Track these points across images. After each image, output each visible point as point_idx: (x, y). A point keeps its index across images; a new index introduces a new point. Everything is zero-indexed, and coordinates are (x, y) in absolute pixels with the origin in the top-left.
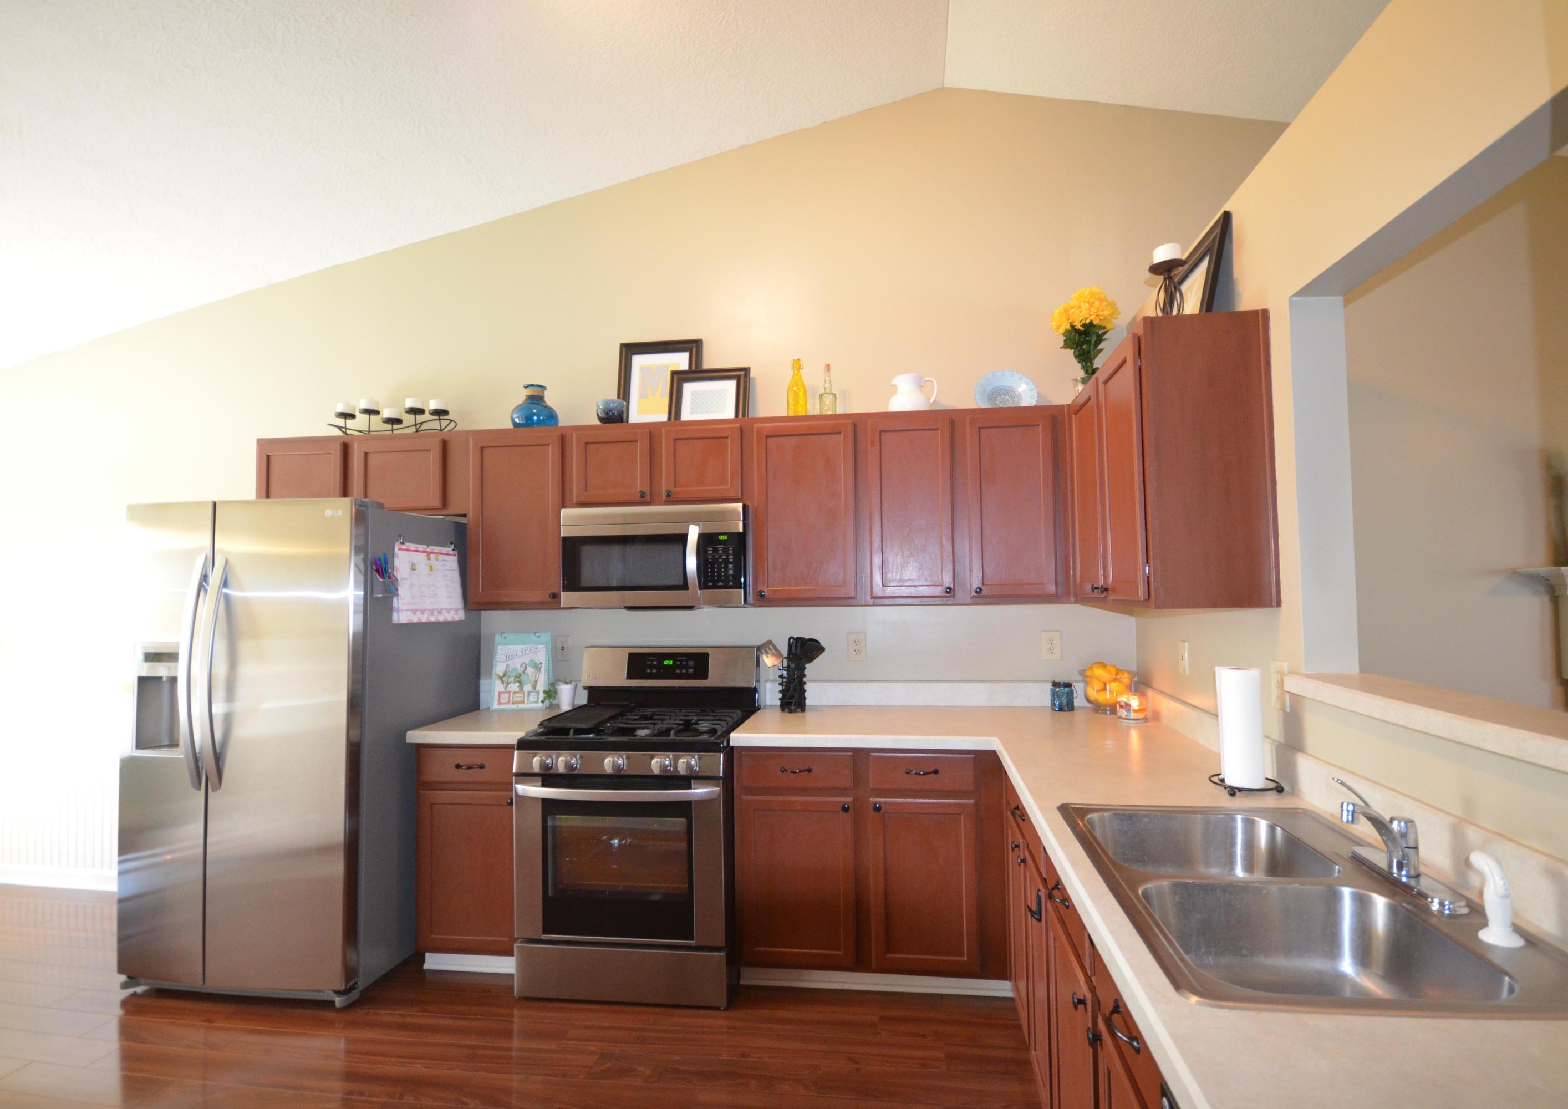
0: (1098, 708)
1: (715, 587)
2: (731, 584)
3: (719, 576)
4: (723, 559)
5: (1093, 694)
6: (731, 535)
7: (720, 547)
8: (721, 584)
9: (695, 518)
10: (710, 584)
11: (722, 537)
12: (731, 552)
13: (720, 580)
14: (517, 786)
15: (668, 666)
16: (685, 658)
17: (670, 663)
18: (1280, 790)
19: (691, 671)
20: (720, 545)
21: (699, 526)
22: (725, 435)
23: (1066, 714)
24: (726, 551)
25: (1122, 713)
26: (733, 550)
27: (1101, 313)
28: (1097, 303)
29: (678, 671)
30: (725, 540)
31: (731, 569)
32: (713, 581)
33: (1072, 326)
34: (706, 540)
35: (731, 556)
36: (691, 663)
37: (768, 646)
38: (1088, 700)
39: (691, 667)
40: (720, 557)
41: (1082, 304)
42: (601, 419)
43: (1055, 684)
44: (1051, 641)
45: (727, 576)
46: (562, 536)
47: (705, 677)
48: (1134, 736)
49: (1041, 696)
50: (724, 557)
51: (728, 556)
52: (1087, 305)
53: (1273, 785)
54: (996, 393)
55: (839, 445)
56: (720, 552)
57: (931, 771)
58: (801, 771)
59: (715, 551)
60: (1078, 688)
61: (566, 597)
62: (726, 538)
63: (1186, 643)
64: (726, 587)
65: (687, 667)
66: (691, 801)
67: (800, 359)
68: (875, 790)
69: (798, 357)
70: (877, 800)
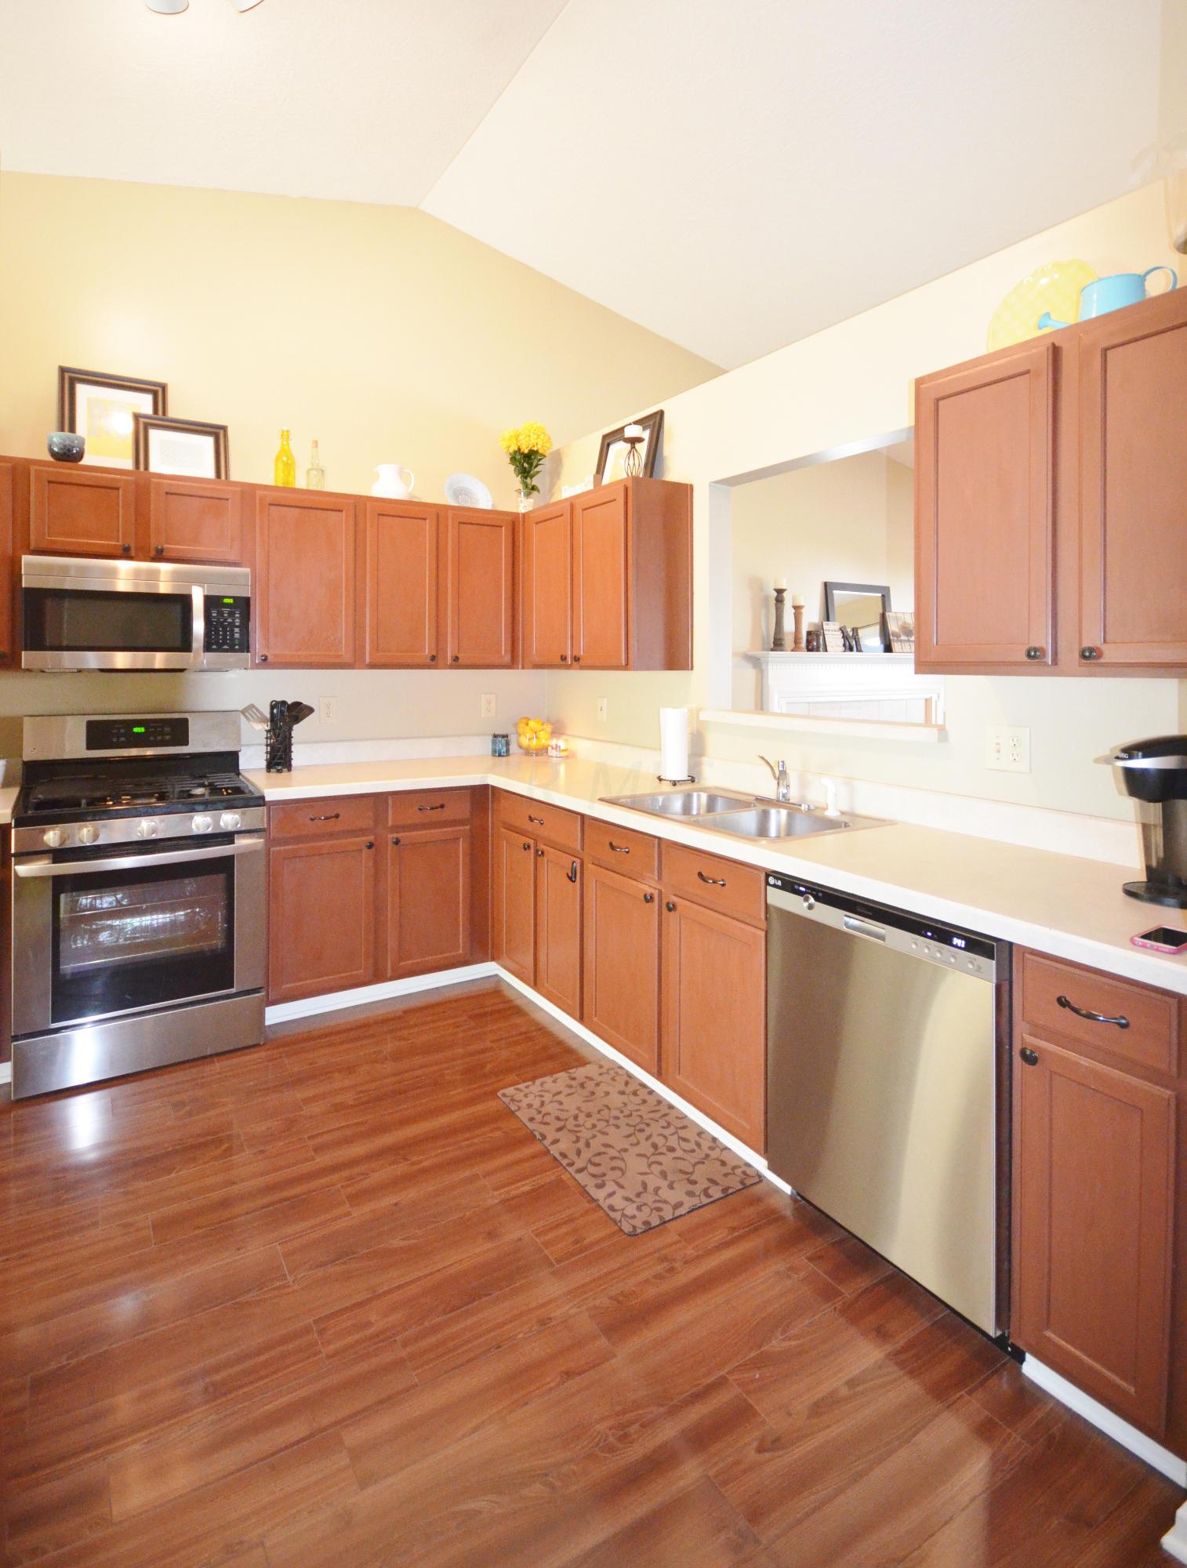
0: (528, 752)
1: (220, 649)
2: (237, 647)
3: (224, 639)
4: (229, 622)
5: (524, 741)
6: (234, 598)
7: (226, 611)
8: (226, 647)
9: (200, 580)
10: (214, 647)
11: (226, 601)
12: (236, 615)
13: (224, 643)
14: (17, 867)
15: (138, 734)
16: (160, 725)
17: (141, 730)
18: (693, 780)
19: (167, 737)
20: (225, 608)
21: (203, 587)
22: (225, 496)
23: (504, 759)
24: (231, 614)
25: (553, 753)
26: (238, 614)
27: (545, 445)
28: (542, 436)
29: (152, 738)
30: (230, 604)
31: (237, 633)
32: (217, 643)
33: (519, 449)
34: (211, 602)
35: (236, 620)
36: (167, 729)
37: (249, 711)
38: (520, 747)
39: (168, 734)
40: (225, 620)
41: (532, 435)
42: (53, 454)
43: (495, 736)
44: (489, 702)
45: (232, 638)
46: (23, 586)
47: (185, 742)
48: (562, 768)
49: (485, 745)
50: (230, 620)
51: (233, 620)
52: (536, 437)
53: (690, 778)
54: (458, 493)
55: (341, 522)
56: (226, 615)
57: (438, 805)
58: (326, 819)
59: (220, 614)
60: (513, 739)
61: (27, 657)
62: (231, 602)
63: (605, 699)
64: (232, 650)
65: (162, 733)
66: (234, 855)
67: (288, 431)
68: (392, 827)
69: (285, 429)
70: (395, 835)
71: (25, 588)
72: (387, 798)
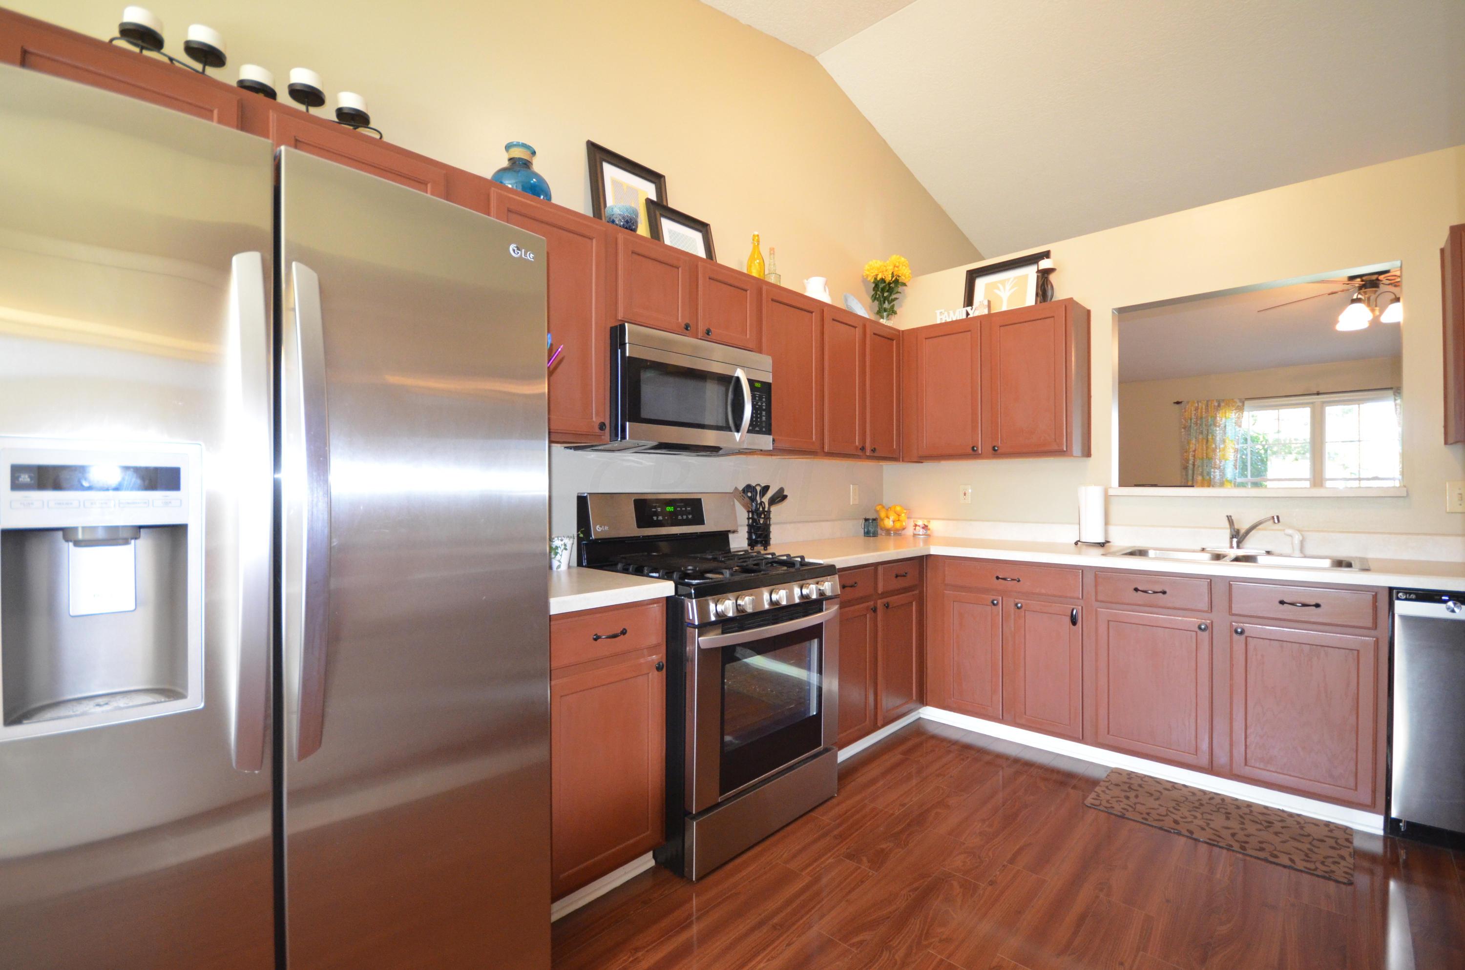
1: (760, 432)
2: (766, 429)
3: (756, 421)
4: (759, 406)
6: (762, 383)
7: (757, 394)
10: (757, 429)
11: (757, 385)
12: (764, 400)
14: (699, 639)
16: (683, 504)
19: (690, 517)
20: (757, 392)
21: (747, 372)
22: (745, 287)
24: (760, 398)
26: (765, 398)
30: (759, 388)
31: (764, 416)
32: (759, 426)
34: (753, 387)
35: (764, 404)
36: (689, 509)
39: (690, 514)
40: (757, 404)
43: (867, 520)
44: (855, 492)
45: (761, 422)
46: (629, 355)
47: (702, 522)
50: (759, 404)
51: (762, 403)
55: (811, 323)
56: (757, 398)
58: (850, 587)
59: (754, 397)
61: (630, 429)
62: (760, 386)
64: (764, 433)
65: (686, 512)
66: (822, 623)
67: (758, 236)
68: (882, 593)
69: (756, 233)
70: (885, 600)
71: (629, 357)
72: (876, 570)
